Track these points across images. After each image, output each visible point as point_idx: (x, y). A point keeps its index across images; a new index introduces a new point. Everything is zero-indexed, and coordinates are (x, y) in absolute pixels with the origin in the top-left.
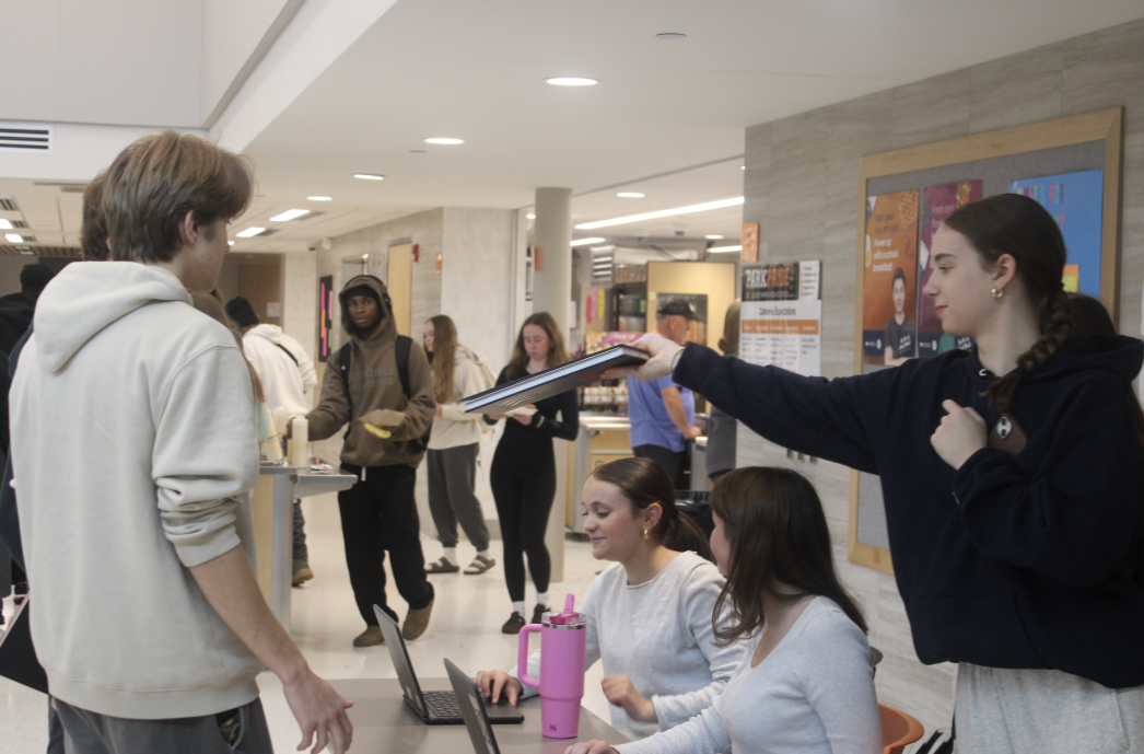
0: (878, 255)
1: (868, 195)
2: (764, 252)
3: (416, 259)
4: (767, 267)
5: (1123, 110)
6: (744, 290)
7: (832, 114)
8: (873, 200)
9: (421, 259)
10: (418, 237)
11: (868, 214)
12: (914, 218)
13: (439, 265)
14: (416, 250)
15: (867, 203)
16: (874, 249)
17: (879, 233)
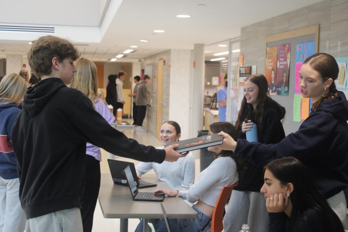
0: (269, 64)
1: (267, 47)
2: (244, 63)
3: (164, 64)
4: (245, 67)
5: (319, 25)
6: (240, 74)
7: (259, 24)
8: (268, 49)
9: (166, 64)
10: (165, 58)
11: (267, 52)
12: (276, 54)
13: (170, 66)
14: (164, 62)
15: (267, 50)
16: (268, 62)
17: (269, 58)
